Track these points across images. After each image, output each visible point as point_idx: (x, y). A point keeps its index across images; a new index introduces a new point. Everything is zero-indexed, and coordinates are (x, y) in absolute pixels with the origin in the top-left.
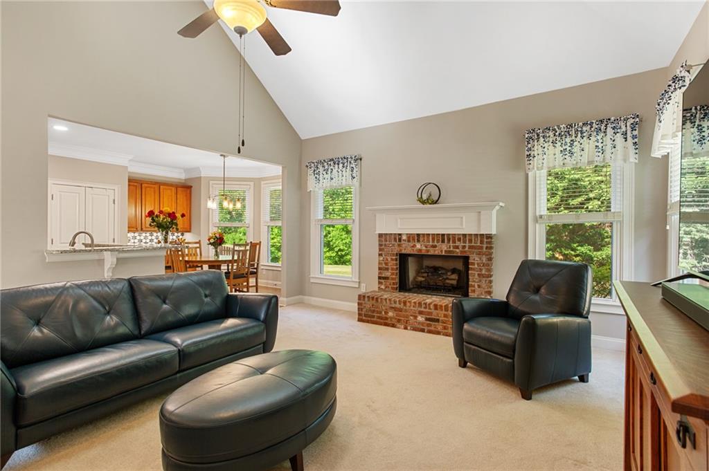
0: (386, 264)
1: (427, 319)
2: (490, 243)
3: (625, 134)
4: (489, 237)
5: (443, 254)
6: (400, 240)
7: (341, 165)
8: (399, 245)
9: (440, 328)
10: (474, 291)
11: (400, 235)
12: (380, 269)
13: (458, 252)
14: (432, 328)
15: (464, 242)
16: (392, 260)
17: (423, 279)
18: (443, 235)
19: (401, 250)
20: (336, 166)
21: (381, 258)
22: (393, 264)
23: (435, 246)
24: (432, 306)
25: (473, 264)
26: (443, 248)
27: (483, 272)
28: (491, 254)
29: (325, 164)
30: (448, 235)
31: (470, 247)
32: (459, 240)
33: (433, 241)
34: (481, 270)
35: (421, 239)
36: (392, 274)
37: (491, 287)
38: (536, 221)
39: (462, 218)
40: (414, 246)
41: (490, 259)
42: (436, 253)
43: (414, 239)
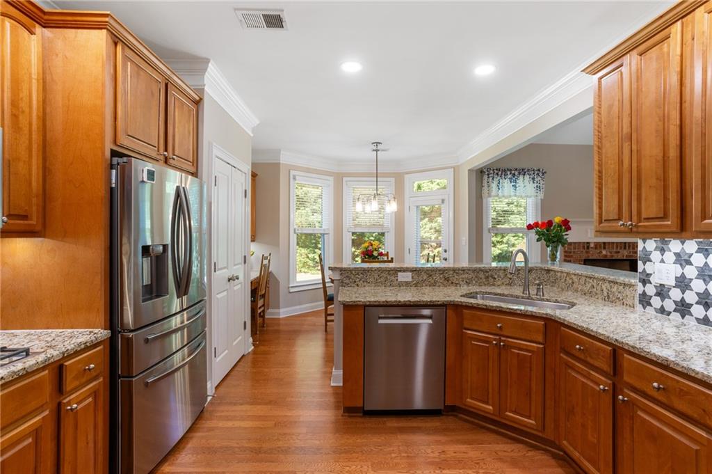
5: (625, 258)
6: (588, 248)
8: (587, 252)
11: (588, 243)
18: (625, 243)
19: (589, 256)
23: (619, 252)
30: (629, 243)
33: (617, 247)
35: (607, 247)
40: (601, 252)
43: (600, 247)
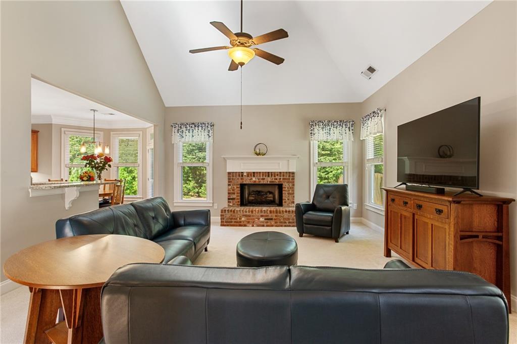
0: (233, 190)
1: (265, 219)
2: (294, 176)
3: (349, 128)
4: (293, 173)
5: (269, 183)
6: (242, 176)
7: (200, 128)
8: (242, 179)
9: (273, 223)
10: (285, 202)
11: (242, 173)
12: (229, 193)
13: (277, 182)
14: (269, 224)
15: (280, 176)
16: (237, 187)
17: (253, 198)
18: (269, 173)
19: (243, 182)
20: (197, 128)
21: (230, 187)
22: (238, 190)
23: (264, 179)
24: (268, 212)
25: (285, 188)
26: (268, 180)
27: (290, 192)
28: (294, 182)
29: (188, 126)
30: (271, 173)
31: (283, 179)
32: (277, 175)
33: (263, 176)
34: (289, 191)
35: (256, 175)
36: (237, 196)
37: (294, 199)
38: (314, 165)
39: (279, 163)
40: (251, 179)
41: (294, 185)
42: (265, 183)
43: (251, 175)
